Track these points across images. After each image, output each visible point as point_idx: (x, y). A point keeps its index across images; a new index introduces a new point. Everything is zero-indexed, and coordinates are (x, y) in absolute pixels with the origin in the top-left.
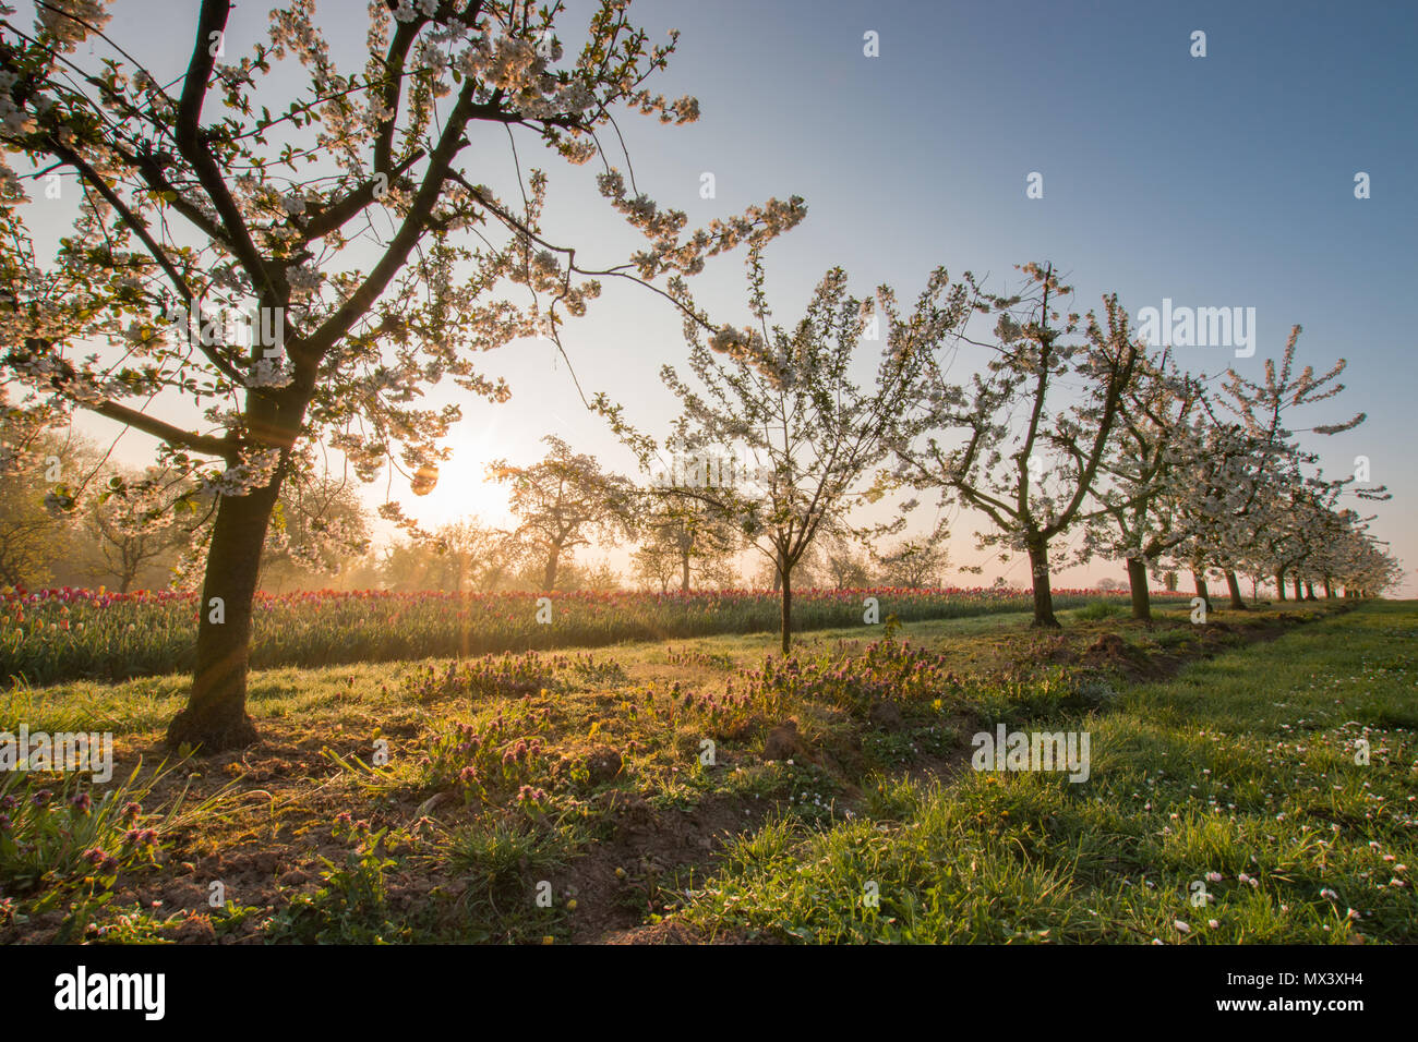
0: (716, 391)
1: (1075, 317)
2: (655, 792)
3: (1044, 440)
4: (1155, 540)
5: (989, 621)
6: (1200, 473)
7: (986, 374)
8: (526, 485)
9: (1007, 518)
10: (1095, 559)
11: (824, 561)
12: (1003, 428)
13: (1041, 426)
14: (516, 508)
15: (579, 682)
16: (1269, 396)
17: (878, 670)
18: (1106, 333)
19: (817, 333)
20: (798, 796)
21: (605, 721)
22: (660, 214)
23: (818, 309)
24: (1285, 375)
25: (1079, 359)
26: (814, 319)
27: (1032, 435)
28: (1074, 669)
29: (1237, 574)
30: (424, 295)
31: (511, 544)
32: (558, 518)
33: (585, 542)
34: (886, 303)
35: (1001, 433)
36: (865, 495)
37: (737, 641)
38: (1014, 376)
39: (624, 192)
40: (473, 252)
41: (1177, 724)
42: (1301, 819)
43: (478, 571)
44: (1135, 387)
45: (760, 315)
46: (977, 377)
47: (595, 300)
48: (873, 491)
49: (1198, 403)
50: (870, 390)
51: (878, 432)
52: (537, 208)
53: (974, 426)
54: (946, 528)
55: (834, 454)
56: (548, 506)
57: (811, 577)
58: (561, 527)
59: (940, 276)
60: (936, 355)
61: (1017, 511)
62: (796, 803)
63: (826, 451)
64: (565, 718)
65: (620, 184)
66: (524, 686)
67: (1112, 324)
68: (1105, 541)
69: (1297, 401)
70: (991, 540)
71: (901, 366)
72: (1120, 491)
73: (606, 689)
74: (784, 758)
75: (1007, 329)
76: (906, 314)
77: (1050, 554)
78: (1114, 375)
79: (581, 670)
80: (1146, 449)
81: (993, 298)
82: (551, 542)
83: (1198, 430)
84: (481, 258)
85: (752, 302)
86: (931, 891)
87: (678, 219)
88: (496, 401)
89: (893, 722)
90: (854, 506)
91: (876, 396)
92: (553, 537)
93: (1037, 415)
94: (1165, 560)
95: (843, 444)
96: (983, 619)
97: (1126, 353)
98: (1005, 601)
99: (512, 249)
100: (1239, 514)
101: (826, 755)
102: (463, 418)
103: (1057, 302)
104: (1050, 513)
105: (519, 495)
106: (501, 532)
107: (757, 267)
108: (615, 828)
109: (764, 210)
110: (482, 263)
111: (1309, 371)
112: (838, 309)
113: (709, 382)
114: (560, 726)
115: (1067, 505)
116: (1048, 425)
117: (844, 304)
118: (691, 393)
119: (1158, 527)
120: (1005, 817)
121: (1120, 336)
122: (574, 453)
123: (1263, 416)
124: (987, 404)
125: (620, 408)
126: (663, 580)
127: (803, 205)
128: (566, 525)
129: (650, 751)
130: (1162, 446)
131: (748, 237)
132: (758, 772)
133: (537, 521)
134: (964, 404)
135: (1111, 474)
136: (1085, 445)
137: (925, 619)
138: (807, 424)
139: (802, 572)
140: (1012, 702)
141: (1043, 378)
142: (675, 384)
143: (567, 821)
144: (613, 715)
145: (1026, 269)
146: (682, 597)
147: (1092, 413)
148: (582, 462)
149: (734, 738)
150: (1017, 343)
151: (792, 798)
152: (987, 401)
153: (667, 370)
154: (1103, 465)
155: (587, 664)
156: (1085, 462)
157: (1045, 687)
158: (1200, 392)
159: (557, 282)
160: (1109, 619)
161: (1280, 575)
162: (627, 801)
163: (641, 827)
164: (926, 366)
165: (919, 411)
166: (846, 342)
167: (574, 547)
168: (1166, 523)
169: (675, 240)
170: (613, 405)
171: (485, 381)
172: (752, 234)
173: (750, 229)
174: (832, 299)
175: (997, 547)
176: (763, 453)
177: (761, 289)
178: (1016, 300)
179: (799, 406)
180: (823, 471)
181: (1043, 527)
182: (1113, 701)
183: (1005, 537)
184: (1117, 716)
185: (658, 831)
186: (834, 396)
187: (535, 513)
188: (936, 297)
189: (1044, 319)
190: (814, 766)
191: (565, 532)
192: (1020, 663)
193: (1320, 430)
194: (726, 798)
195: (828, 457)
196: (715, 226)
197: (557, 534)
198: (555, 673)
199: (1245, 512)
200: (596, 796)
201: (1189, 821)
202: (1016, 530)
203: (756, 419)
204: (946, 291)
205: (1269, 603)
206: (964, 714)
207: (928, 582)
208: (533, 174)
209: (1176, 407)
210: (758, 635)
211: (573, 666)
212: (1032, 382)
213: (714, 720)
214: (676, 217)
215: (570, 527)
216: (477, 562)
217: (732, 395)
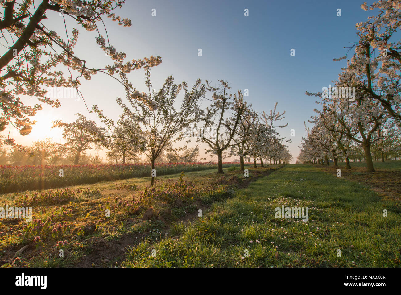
0: (134, 106)
1: (231, 95)
2: (107, 235)
3: (223, 125)
4: (246, 151)
5: (207, 172)
6: (256, 135)
7: (210, 108)
8: (69, 129)
9: (213, 145)
10: (233, 156)
11: (166, 155)
12: (213, 122)
13: (222, 122)
14: (65, 136)
15: (84, 198)
16: (271, 118)
17: (178, 189)
18: (238, 100)
19: (165, 94)
20: (152, 231)
21: (92, 211)
22: (117, 53)
23: (166, 86)
24: (274, 113)
25: (232, 106)
26: (165, 89)
27: (220, 124)
28: (226, 186)
29: (262, 159)
30: (27, 66)
31: (62, 149)
32: (81, 141)
33: (90, 148)
34: (185, 87)
35: (212, 123)
36: (177, 139)
37: (139, 180)
38: (216, 109)
39: (105, 44)
40: (49, 53)
41: (247, 199)
42: (269, 223)
43: (50, 157)
44: (244, 114)
45: (149, 86)
46: (207, 108)
47: (94, 75)
48: (179, 138)
49: (256, 118)
50: (179, 110)
51: (181, 122)
52: (75, 41)
53: (206, 121)
54: (198, 148)
55: (168, 128)
56: (77, 136)
57: (162, 159)
58: (82, 143)
59: (199, 81)
60: (197, 103)
61: (215, 143)
62: (151, 233)
63: (166, 127)
64: (78, 211)
65: (104, 41)
66: (63, 201)
67: (239, 97)
68: (235, 151)
69: (276, 120)
70: (208, 151)
71: (188, 105)
72: (239, 139)
73: (94, 200)
74: (149, 220)
75: (215, 96)
76: (190, 90)
77: (223, 155)
78: (239, 111)
79: (85, 193)
80: (245, 129)
81: (212, 88)
82: (78, 148)
83: (256, 125)
84: (52, 56)
85: (146, 82)
86: (186, 257)
87: (123, 55)
88: (55, 107)
89: (180, 205)
90: (173, 142)
91: (181, 112)
92: (78, 146)
93: (221, 119)
94: (248, 156)
95: (171, 125)
96: (206, 171)
97: (242, 105)
98: (212, 166)
99: (64, 54)
100: (263, 145)
101: (161, 217)
102: (43, 109)
103: (227, 91)
104: (223, 144)
105: (66, 132)
106: (59, 144)
107: (148, 72)
108: (93, 250)
109: (149, 59)
110: (52, 57)
111: (279, 113)
112: (171, 87)
113: (132, 104)
114: (76, 214)
115: (227, 142)
116: (224, 122)
117: (173, 86)
118: (126, 107)
119: (247, 148)
120: (206, 231)
121: (241, 100)
122: (87, 120)
123: (269, 123)
124: (209, 115)
125: (102, 111)
126: (116, 160)
127: (161, 59)
128: (84, 143)
129: (107, 221)
130: (249, 128)
131: (144, 66)
132: (140, 225)
133: (73, 141)
134: (204, 115)
135: (237, 135)
136: (232, 127)
137: (192, 171)
138: (161, 119)
139: (159, 158)
140: (211, 196)
141: (223, 110)
142: (121, 104)
143: (75, 250)
144: (95, 209)
145: (220, 81)
146: (122, 166)
147: (233, 120)
148: (90, 123)
149: (134, 214)
150: (218, 100)
151: (150, 232)
152: (210, 115)
153: (119, 99)
154: (236, 132)
155: (88, 191)
156: (232, 131)
157: (219, 191)
158: (257, 116)
159: (81, 68)
160: (235, 170)
161: (271, 159)
162: (97, 240)
163: (101, 248)
164: (194, 105)
165: (192, 116)
166: (173, 96)
167: (86, 150)
168: (248, 147)
169: (122, 62)
170: (99, 109)
171: (51, 100)
172: (145, 65)
173: (145, 64)
174: (169, 85)
175: (210, 153)
176: (148, 126)
177: (149, 78)
178: (218, 89)
179: (159, 113)
180: (165, 132)
181: (221, 148)
182: (234, 194)
183: (212, 150)
184: (234, 198)
185: (107, 248)
186: (169, 111)
187: (72, 138)
188: (198, 87)
189: (224, 95)
190: (157, 221)
191: (83, 145)
192: (213, 184)
193: (280, 127)
194: (130, 235)
195: (167, 129)
196: (134, 61)
197: (80, 145)
198: (76, 195)
199: (265, 145)
200: (86, 240)
201: (247, 227)
202: (215, 149)
203: (146, 116)
204: (200, 86)
205: (268, 165)
206: (199, 200)
207: (193, 160)
208: (74, 30)
209: (252, 119)
210: (145, 178)
211: (82, 192)
212: (221, 111)
213: (128, 209)
214: (123, 54)
215: (85, 143)
216: (49, 154)
217: (139, 108)
